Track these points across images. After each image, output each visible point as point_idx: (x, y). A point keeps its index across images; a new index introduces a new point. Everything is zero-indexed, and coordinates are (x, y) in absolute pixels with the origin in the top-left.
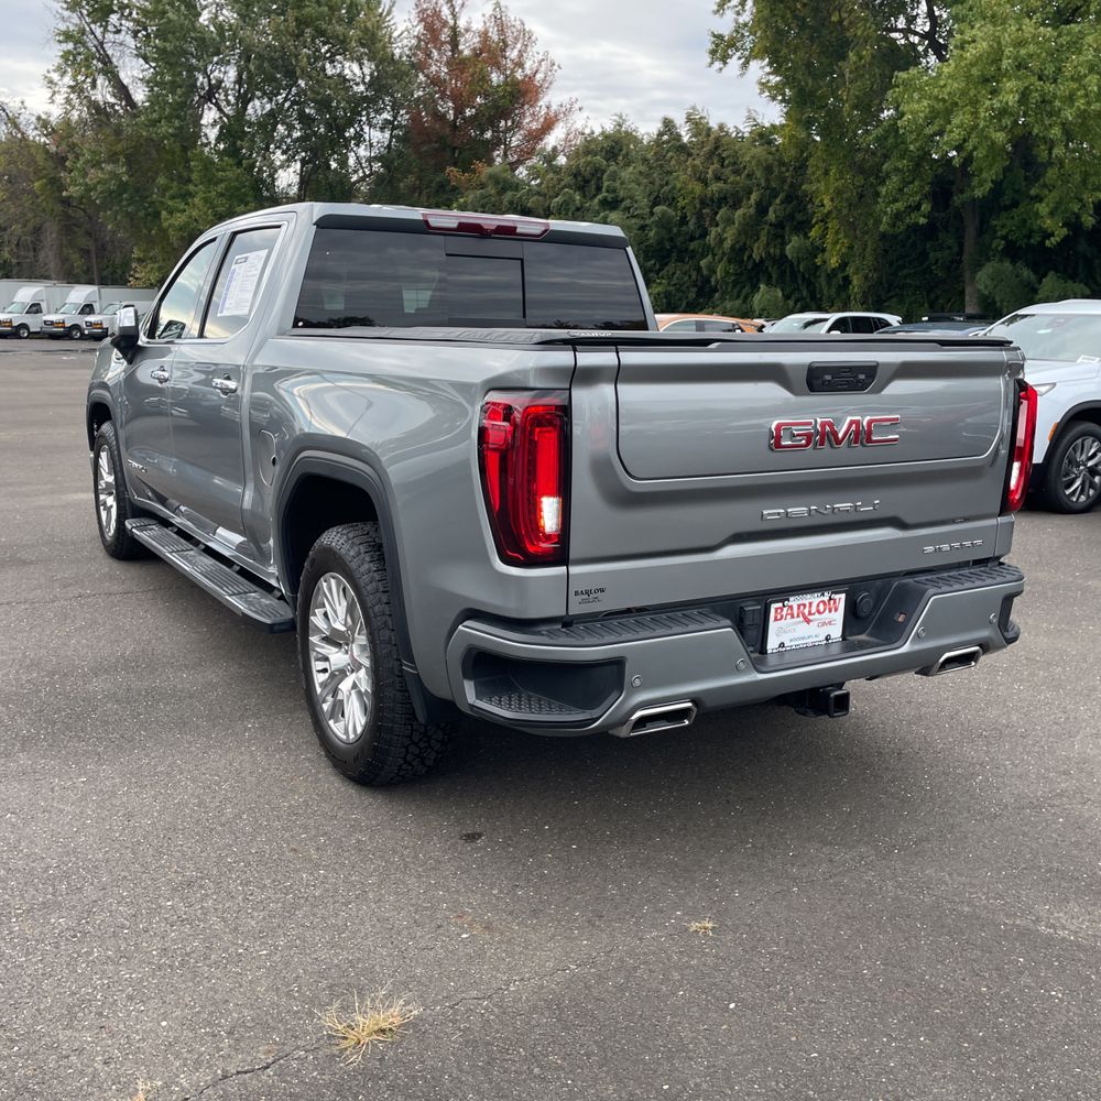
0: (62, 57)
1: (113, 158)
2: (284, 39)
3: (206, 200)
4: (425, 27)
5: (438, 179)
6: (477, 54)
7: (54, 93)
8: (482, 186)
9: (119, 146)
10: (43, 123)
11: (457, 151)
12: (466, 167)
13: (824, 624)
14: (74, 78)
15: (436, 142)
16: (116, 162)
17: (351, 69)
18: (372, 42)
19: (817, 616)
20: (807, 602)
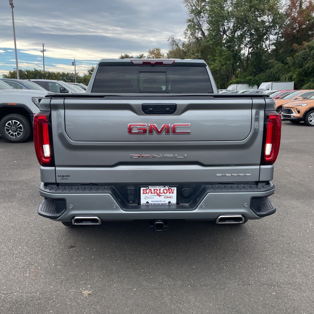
0: (188, 26)
1: (198, 52)
2: (246, 12)
3: (219, 61)
4: (291, 3)
5: (291, 48)
6: (308, 8)
7: (186, 36)
8: (305, 49)
9: (200, 48)
10: (183, 44)
11: (299, 39)
12: (300, 43)
13: (167, 197)
14: (190, 31)
15: (292, 37)
16: (198, 53)
17: (265, 18)
18: (273, 10)
19: (163, 194)
20: (158, 189)
